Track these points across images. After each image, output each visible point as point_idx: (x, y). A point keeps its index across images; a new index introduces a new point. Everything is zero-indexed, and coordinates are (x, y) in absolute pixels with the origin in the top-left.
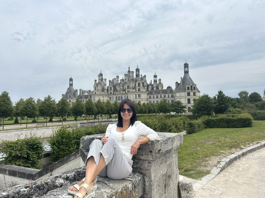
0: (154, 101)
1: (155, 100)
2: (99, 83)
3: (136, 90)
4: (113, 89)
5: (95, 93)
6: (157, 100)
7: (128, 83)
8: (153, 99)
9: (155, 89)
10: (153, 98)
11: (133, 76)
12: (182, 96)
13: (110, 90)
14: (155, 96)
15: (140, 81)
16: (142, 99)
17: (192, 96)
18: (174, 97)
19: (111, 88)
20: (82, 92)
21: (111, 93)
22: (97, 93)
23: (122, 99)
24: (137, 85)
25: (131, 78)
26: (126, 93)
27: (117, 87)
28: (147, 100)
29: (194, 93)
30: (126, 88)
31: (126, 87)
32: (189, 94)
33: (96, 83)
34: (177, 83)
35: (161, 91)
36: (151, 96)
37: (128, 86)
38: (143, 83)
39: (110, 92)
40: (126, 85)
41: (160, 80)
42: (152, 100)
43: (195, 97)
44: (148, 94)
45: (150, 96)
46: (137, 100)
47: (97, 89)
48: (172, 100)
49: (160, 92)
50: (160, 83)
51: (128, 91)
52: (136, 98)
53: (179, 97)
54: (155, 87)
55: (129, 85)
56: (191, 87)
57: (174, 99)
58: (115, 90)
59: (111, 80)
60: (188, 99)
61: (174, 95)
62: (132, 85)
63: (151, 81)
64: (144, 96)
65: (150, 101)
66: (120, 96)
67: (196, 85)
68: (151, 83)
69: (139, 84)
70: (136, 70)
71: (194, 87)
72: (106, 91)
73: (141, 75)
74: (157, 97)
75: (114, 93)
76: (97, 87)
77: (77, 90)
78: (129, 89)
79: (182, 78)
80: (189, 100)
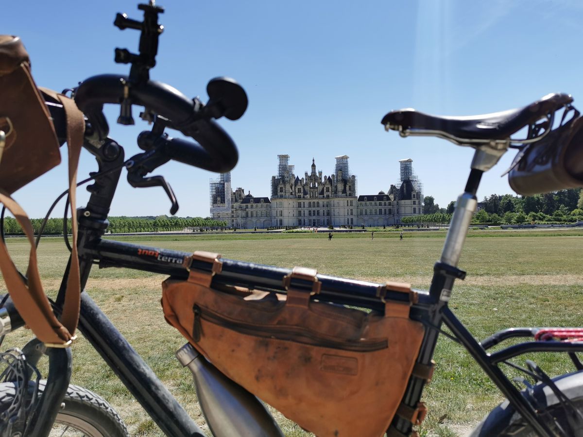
1: (368, 208)
4: (302, 191)
10: (364, 205)
21: (300, 197)
28: (357, 208)
30: (324, 191)
32: (414, 203)
42: (364, 209)
49: (374, 199)
52: (348, 206)
60: (413, 208)
66: (316, 201)
69: (350, 187)
75: (304, 196)
78: (329, 191)
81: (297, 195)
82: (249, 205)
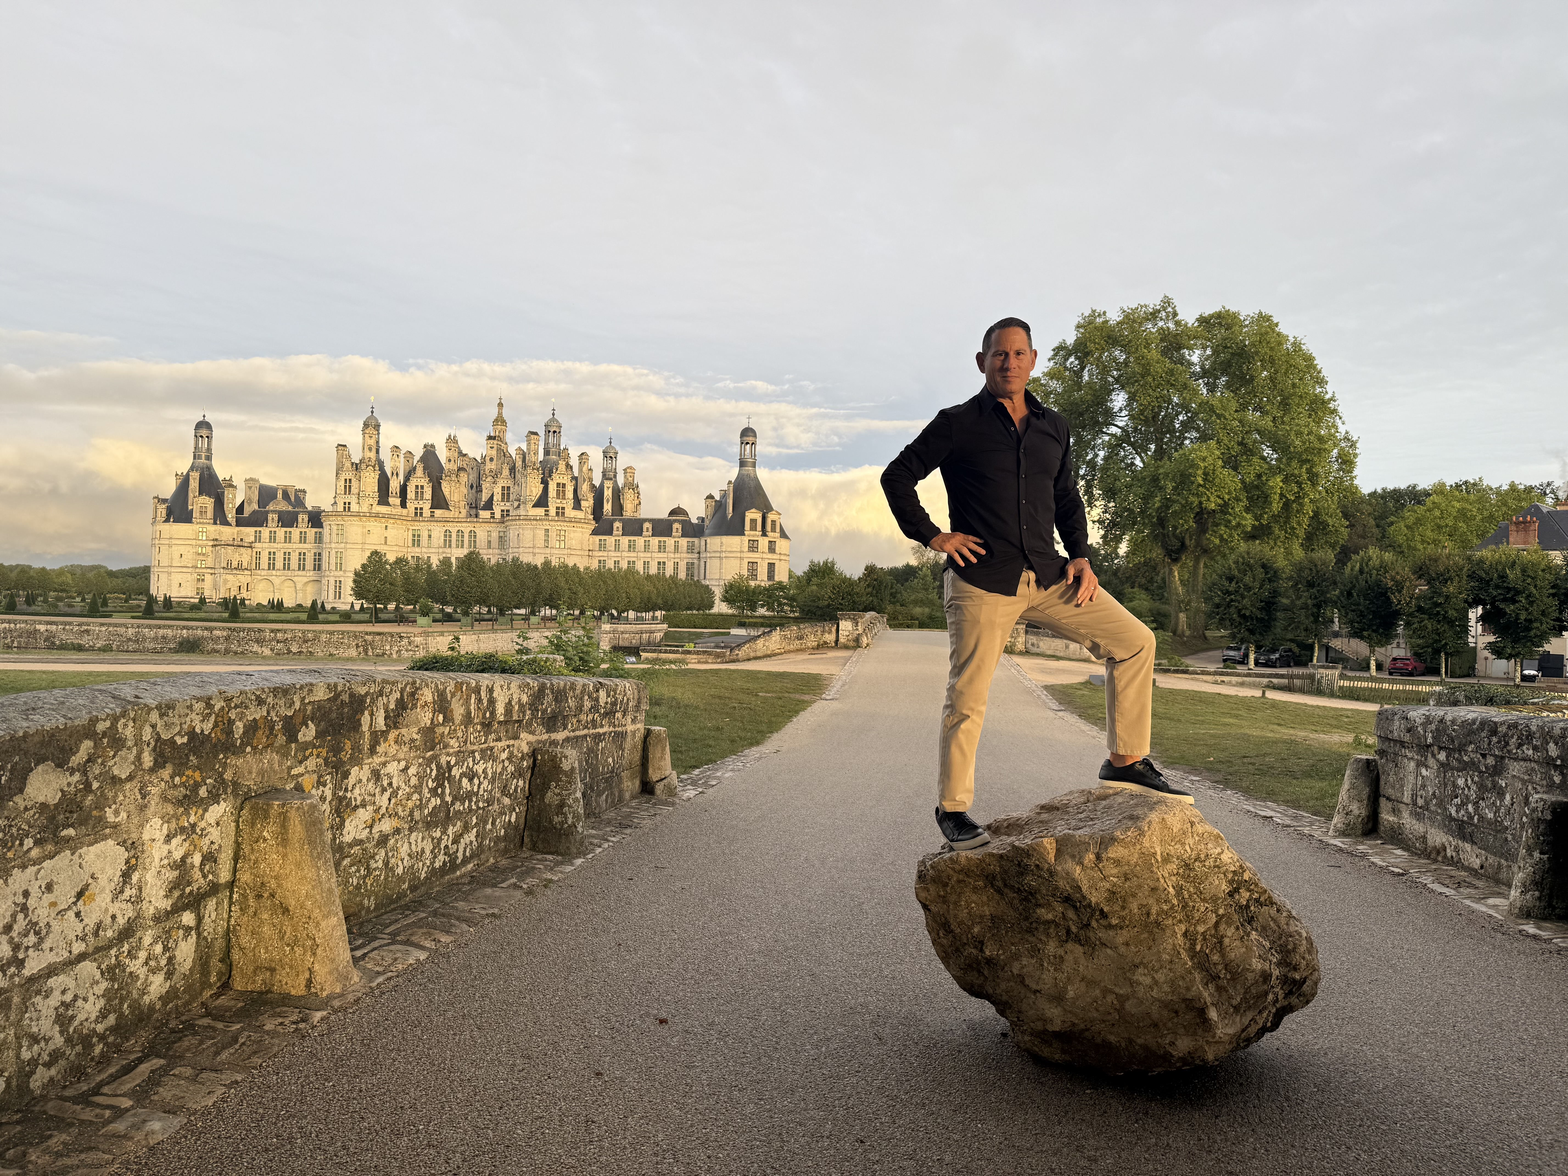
0: (617, 559)
1: (623, 558)
3: (547, 511)
4: (428, 495)
5: (347, 509)
7: (507, 479)
8: (614, 555)
10: (613, 549)
11: (536, 453)
12: (729, 550)
13: (416, 499)
14: (624, 542)
15: (564, 475)
16: (570, 548)
17: (763, 553)
18: (699, 553)
19: (420, 489)
20: (257, 491)
21: (421, 514)
22: (354, 507)
23: (476, 543)
24: (552, 492)
25: (529, 457)
26: (492, 517)
27: (448, 486)
28: (591, 557)
29: (770, 542)
30: (495, 499)
32: (753, 546)
34: (711, 497)
36: (605, 540)
37: (503, 487)
39: (416, 508)
40: (494, 483)
41: (629, 470)
42: (610, 559)
43: (773, 558)
44: (596, 531)
45: (603, 538)
46: (552, 551)
47: (354, 490)
48: (688, 563)
49: (645, 529)
50: (629, 484)
51: (502, 511)
52: (546, 545)
53: (718, 555)
54: (607, 500)
55: (509, 488)
56: (764, 519)
57: (699, 559)
58: (439, 500)
59: (420, 454)
60: (748, 563)
61: (697, 542)
64: (580, 539)
65: (602, 560)
66: (466, 528)
67: (779, 514)
69: (561, 488)
70: (546, 426)
71: (774, 522)
72: (395, 501)
74: (632, 547)
75: (433, 512)
76: (359, 480)
77: (231, 482)
79: (732, 481)
80: (752, 566)
81: (411, 506)
82: (265, 532)
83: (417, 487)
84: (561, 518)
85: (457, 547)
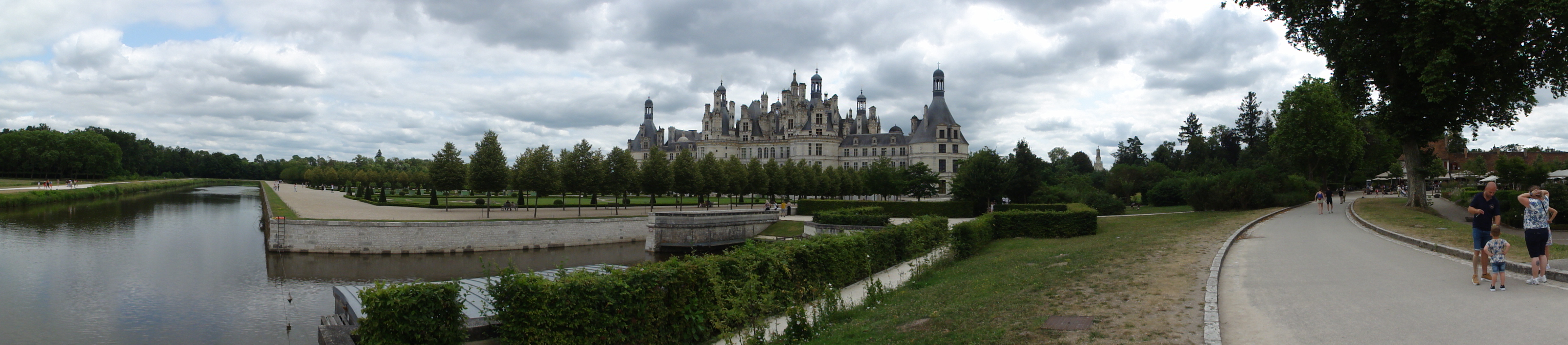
0: (855, 162)
1: (860, 161)
2: (716, 111)
3: (810, 132)
4: (750, 128)
5: (707, 138)
6: (865, 161)
7: (791, 115)
8: (854, 158)
9: (859, 131)
10: (853, 155)
11: (804, 96)
12: (926, 152)
13: (744, 131)
14: (860, 151)
15: (821, 109)
16: (825, 156)
17: (949, 153)
18: (908, 155)
19: (746, 125)
20: (674, 134)
21: (747, 139)
22: (710, 137)
23: (774, 154)
24: (814, 120)
25: (800, 100)
26: (784, 139)
27: (762, 122)
28: (838, 160)
29: (954, 146)
30: (785, 128)
31: (785, 123)
32: (942, 149)
33: (709, 113)
34: (915, 118)
35: (874, 138)
36: (848, 150)
37: (789, 120)
38: (830, 116)
39: (744, 136)
40: (785, 118)
41: (873, 109)
42: (852, 161)
43: (957, 156)
44: (841, 144)
45: (847, 148)
46: (813, 158)
47: (710, 128)
48: (901, 163)
49: (873, 141)
50: (873, 117)
51: (789, 135)
52: (810, 154)
53: (918, 156)
54: (859, 127)
55: (792, 120)
56: (949, 130)
57: (908, 159)
58: (757, 131)
59: (748, 106)
60: (939, 160)
61: (906, 148)
62: (801, 120)
63: (851, 111)
64: (830, 149)
65: (847, 162)
66: (769, 146)
67: (959, 126)
68: (851, 116)
69: (819, 116)
70: (812, 79)
71: (956, 132)
72: (732, 133)
73: (826, 95)
74: (865, 154)
75: (753, 138)
76: (712, 122)
77: (662, 130)
78: (792, 128)
79: (929, 106)
80: (942, 163)
81: (741, 135)
83: (744, 124)
84: (819, 137)
85: (765, 157)
